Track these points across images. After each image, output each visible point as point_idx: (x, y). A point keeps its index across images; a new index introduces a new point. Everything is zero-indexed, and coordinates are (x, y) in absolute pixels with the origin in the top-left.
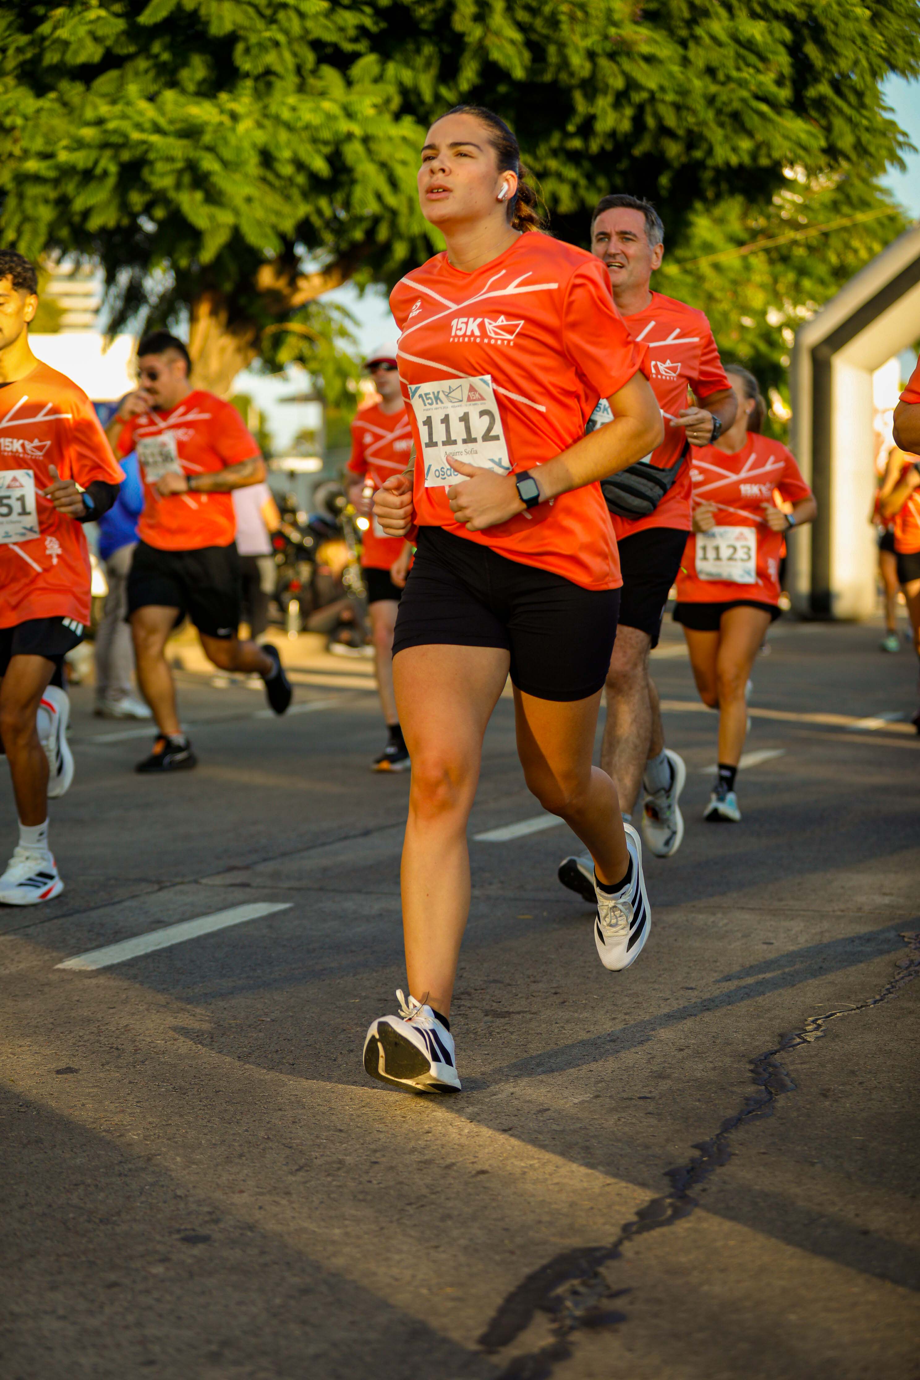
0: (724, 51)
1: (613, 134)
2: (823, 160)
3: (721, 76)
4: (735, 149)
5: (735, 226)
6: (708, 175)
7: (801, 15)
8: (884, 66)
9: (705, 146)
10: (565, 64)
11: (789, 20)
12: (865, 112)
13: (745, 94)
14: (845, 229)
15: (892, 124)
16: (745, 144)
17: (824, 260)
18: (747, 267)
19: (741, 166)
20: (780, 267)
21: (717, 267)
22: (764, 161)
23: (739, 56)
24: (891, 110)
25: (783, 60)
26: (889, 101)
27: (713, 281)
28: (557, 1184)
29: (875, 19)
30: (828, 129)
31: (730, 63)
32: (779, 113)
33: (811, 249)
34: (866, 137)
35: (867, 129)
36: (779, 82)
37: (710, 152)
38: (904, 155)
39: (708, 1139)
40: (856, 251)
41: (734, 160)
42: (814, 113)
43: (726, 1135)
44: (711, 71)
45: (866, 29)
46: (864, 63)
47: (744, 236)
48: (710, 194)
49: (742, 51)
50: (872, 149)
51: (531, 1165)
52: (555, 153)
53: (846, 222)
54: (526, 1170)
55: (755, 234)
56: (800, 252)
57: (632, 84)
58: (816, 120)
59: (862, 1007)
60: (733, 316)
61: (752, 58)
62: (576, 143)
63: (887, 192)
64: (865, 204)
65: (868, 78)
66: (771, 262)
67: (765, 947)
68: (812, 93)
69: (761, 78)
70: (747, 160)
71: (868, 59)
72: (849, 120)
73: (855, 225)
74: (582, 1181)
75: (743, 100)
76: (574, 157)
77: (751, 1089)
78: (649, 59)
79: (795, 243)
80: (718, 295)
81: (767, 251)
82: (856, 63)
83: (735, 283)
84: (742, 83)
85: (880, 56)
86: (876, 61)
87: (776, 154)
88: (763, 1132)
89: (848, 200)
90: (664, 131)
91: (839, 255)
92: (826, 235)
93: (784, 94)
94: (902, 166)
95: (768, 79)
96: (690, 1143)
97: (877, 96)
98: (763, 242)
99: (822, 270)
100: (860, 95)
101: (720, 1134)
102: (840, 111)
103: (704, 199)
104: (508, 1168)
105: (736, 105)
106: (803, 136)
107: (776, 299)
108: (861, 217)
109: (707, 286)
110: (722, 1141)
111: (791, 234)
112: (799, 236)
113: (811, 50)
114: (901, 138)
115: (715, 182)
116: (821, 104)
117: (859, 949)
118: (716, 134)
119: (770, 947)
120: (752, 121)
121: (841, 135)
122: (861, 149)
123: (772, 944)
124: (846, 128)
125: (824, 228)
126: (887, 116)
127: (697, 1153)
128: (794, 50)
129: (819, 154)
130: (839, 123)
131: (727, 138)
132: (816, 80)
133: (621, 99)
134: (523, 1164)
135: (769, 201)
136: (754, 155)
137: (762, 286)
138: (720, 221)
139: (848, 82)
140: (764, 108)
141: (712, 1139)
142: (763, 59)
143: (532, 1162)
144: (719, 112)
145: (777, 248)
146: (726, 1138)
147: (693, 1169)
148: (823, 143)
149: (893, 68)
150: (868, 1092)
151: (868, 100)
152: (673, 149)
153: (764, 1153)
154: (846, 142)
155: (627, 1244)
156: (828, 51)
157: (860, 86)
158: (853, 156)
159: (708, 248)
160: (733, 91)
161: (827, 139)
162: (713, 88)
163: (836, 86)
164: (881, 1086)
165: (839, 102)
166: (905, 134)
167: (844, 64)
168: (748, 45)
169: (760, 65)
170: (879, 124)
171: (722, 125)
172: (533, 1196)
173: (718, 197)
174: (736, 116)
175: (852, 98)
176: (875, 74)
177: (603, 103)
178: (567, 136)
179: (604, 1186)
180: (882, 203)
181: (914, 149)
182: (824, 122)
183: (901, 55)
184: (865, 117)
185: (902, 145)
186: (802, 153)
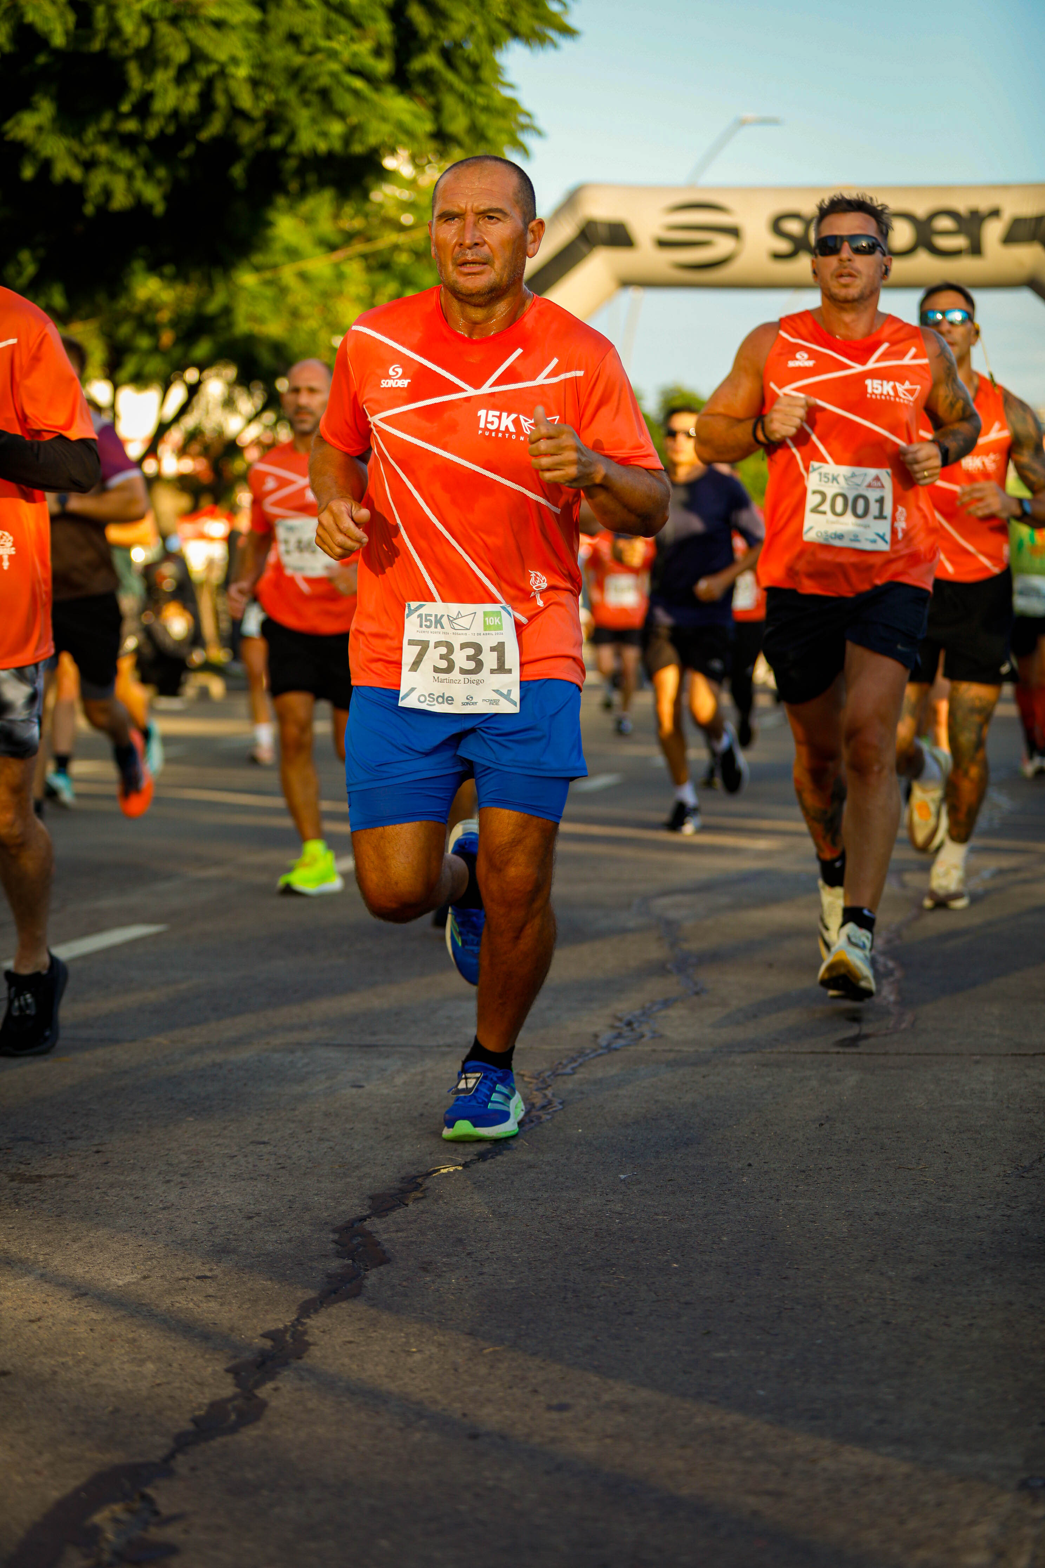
0: (309, 15)
1: (175, 114)
2: (430, 146)
3: (307, 45)
4: (324, 134)
5: (326, 227)
6: (291, 164)
8: (506, 33)
9: (286, 130)
10: (115, 31)
12: (482, 89)
13: (335, 66)
15: (512, 102)
16: (337, 128)
18: (340, 276)
19: (330, 155)
20: (379, 277)
21: (304, 277)
22: (358, 148)
23: (327, 20)
24: (511, 86)
25: (383, 28)
27: (299, 294)
28: (96, 1385)
30: (437, 110)
31: (318, 29)
32: (378, 90)
33: (415, 254)
34: (483, 119)
35: (485, 109)
36: (378, 52)
37: (292, 137)
38: (529, 139)
39: (281, 1326)
41: (322, 146)
42: (420, 90)
43: (305, 1321)
44: (294, 39)
46: (481, 30)
47: (335, 238)
48: (294, 186)
49: (333, 16)
50: (491, 133)
51: (63, 1363)
52: (106, 137)
54: (57, 1369)
55: (350, 237)
56: (403, 258)
57: (197, 56)
58: (422, 98)
60: (323, 335)
61: (344, 23)
62: (131, 126)
65: (485, 46)
66: (369, 269)
67: (354, 1090)
68: (417, 65)
69: (355, 47)
70: (337, 145)
71: (485, 23)
72: (462, 97)
74: (125, 1381)
75: (333, 75)
76: (129, 142)
77: (335, 1265)
78: (219, 24)
79: (397, 247)
80: (305, 310)
81: (365, 257)
82: (471, 29)
83: (326, 295)
84: (333, 54)
85: (498, 20)
86: (496, 27)
87: (372, 140)
88: (350, 1316)
90: (237, 113)
93: (383, 67)
94: (527, 153)
95: (364, 48)
96: (260, 1332)
97: (496, 69)
98: (359, 247)
100: (475, 67)
101: (297, 1319)
102: (451, 88)
103: (286, 193)
104: (35, 1367)
105: (324, 81)
106: (407, 118)
109: (291, 299)
110: (300, 1328)
111: (392, 237)
112: (402, 239)
113: (417, 14)
114: (523, 120)
115: (300, 172)
116: (428, 78)
118: (300, 116)
119: (358, 1089)
120: (345, 102)
121: (452, 117)
122: (477, 133)
124: (459, 108)
126: (507, 93)
127: (268, 1344)
128: (396, 14)
129: (426, 139)
130: (450, 103)
131: (314, 121)
132: (422, 49)
133: (184, 73)
134: (53, 1362)
135: (366, 197)
136: (346, 141)
137: (359, 299)
138: (309, 220)
139: (463, 53)
140: (358, 84)
141: (286, 1326)
142: (357, 24)
143: (64, 1360)
144: (303, 90)
145: (375, 254)
146: (304, 1324)
147: (263, 1363)
148: (430, 127)
149: (516, 34)
150: (478, 1264)
151: (486, 73)
152: (247, 134)
153: (350, 1342)
154: (458, 125)
155: (180, 1458)
156: (438, 14)
157: (475, 56)
158: (467, 140)
159: (293, 253)
160: (321, 63)
161: (435, 121)
162: (298, 60)
163: (447, 56)
164: (494, 1257)
165: (450, 76)
166: (528, 115)
167: (456, 30)
168: (342, 9)
169: (355, 32)
170: (497, 103)
171: (307, 104)
172: (65, 1401)
173: (304, 192)
174: (324, 94)
175: (466, 71)
176: (494, 42)
177: (163, 77)
178: (120, 117)
179: (152, 1387)
181: (539, 133)
182: (431, 100)
183: (525, 20)
184: (482, 95)
185: (524, 128)
186: (403, 138)
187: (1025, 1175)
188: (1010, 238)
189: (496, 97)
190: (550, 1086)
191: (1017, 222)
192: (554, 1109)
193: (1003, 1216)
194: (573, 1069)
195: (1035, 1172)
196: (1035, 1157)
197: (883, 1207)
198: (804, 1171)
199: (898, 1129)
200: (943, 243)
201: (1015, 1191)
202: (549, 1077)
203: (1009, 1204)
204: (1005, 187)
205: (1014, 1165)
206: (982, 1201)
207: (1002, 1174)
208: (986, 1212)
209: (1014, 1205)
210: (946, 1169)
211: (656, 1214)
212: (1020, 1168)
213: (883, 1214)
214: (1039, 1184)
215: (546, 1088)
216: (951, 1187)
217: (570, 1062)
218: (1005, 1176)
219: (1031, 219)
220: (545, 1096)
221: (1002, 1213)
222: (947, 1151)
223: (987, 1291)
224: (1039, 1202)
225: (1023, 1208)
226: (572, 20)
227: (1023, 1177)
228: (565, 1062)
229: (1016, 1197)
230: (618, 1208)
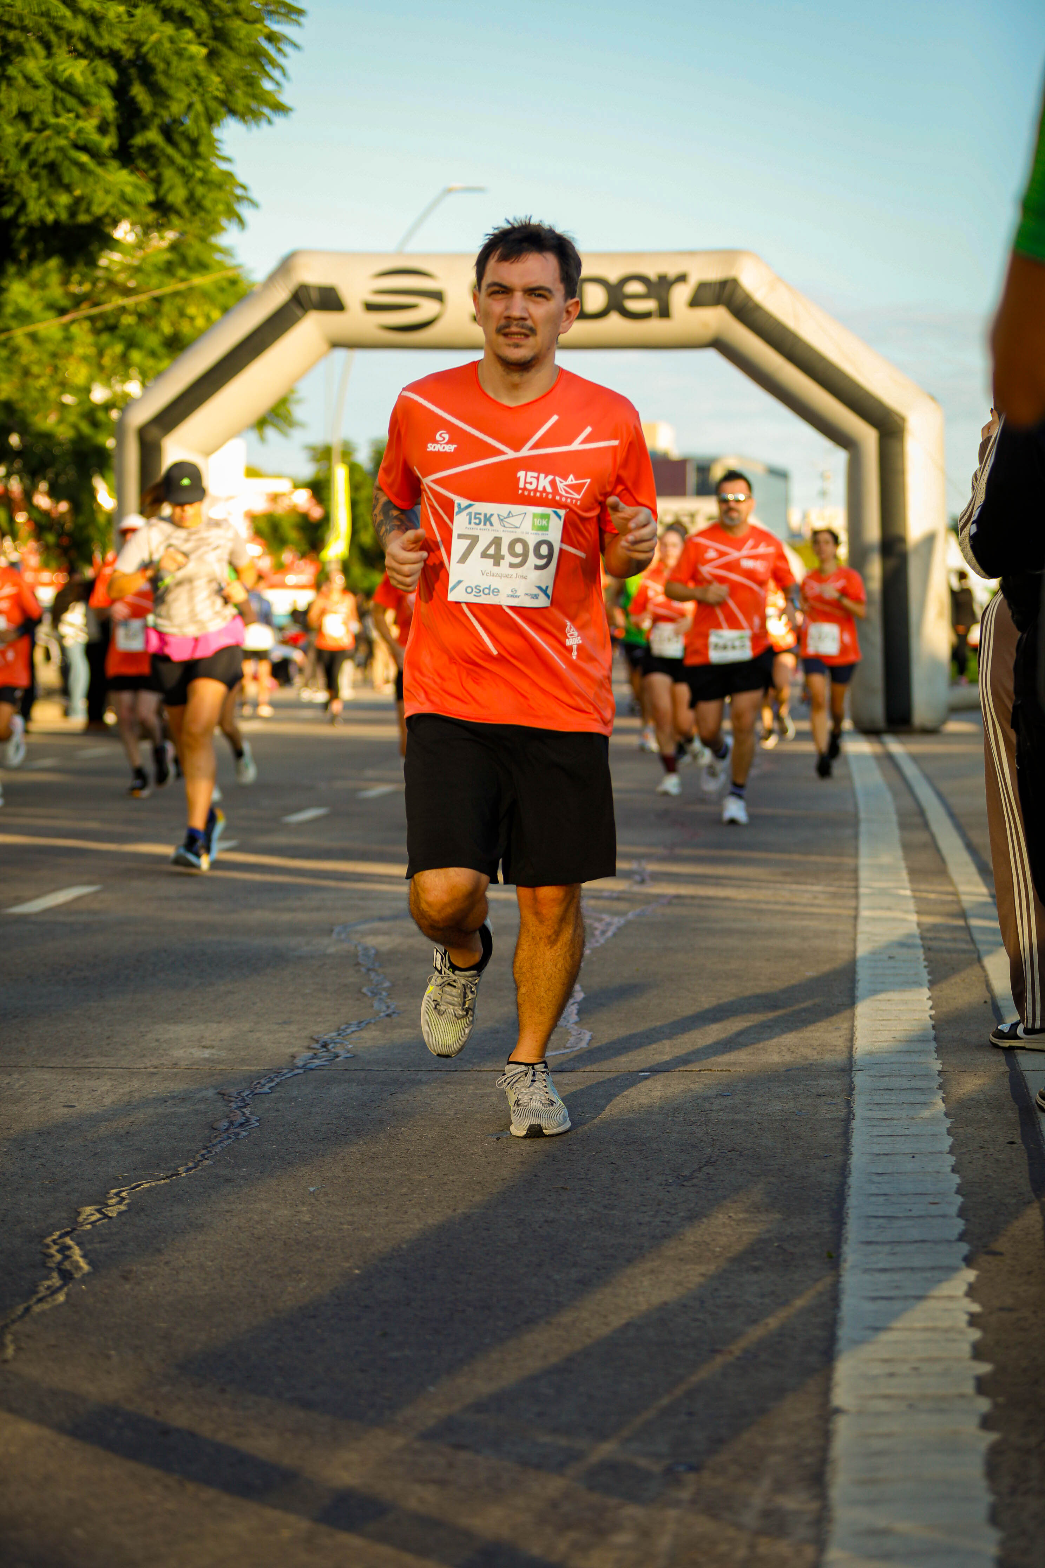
0: (39, 93)
2: (151, 217)
3: (36, 123)
4: (51, 205)
5: (55, 292)
6: (22, 233)
7: (128, 53)
8: (222, 110)
9: (17, 201)
11: (114, 57)
12: (199, 163)
13: (63, 142)
14: (176, 294)
15: (229, 175)
16: (63, 199)
17: (156, 329)
18: (68, 338)
19: (57, 224)
20: (105, 338)
21: (34, 338)
22: (83, 218)
23: (55, 99)
24: (227, 160)
25: (107, 104)
26: (226, 149)
27: (29, 354)
29: (212, 56)
30: (157, 181)
31: (47, 107)
32: (101, 164)
33: (141, 317)
34: (200, 190)
35: (202, 182)
36: (102, 129)
37: (22, 207)
38: (244, 210)
40: (192, 319)
41: (49, 217)
42: (142, 164)
44: (24, 116)
45: (202, 69)
46: (199, 107)
47: (65, 302)
48: (23, 255)
49: (60, 94)
50: (207, 203)
53: (182, 286)
55: (77, 301)
56: (128, 320)
58: (146, 171)
59: (172, 1175)
60: (52, 394)
61: (71, 102)
63: (226, 252)
64: (202, 266)
65: (204, 124)
66: (95, 332)
67: (66, 1110)
68: (139, 140)
69: (81, 124)
70: (64, 216)
71: (203, 102)
72: (182, 171)
73: (191, 289)
75: (60, 149)
79: (123, 310)
80: (35, 369)
81: (91, 319)
82: (190, 106)
83: (54, 355)
84: (60, 131)
85: (216, 98)
86: (213, 105)
87: (98, 210)
88: (54, 1322)
89: (184, 261)
91: (173, 324)
92: (158, 300)
93: (108, 142)
94: (241, 222)
95: (90, 125)
97: (212, 143)
98: (87, 310)
99: (153, 341)
100: (194, 143)
102: (171, 161)
103: (16, 260)
105: (52, 155)
106: (128, 190)
107: (101, 372)
108: (199, 280)
109: (24, 360)
111: (119, 301)
112: (129, 302)
113: (139, 92)
114: (239, 192)
115: (28, 241)
116: (149, 152)
117: (172, 1110)
118: (29, 188)
119: (72, 1110)
120: (71, 173)
121: (171, 188)
122: (195, 204)
123: (74, 1106)
124: (178, 181)
125: (157, 293)
126: (224, 166)
128: (120, 92)
129: (147, 210)
130: (169, 174)
131: (41, 192)
132: (145, 127)
135: (92, 262)
136: (73, 211)
137: (85, 358)
138: (38, 286)
139: (181, 129)
140: (84, 158)
142: (84, 102)
144: (33, 164)
145: (102, 316)
148: (151, 197)
149: (232, 112)
150: (175, 1272)
151: (203, 148)
153: (54, 1346)
154: (177, 196)
156: (158, 93)
157: (194, 134)
158: (186, 212)
159: (23, 316)
160: (49, 139)
161: (156, 191)
162: (27, 136)
163: (167, 132)
164: (190, 1265)
165: (170, 150)
166: (243, 187)
167: (176, 108)
168: (67, 87)
169: (82, 111)
170: (214, 175)
171: (35, 177)
173: (32, 260)
174: (52, 167)
175: (185, 146)
176: (211, 120)
180: (222, 266)
181: (254, 204)
182: (152, 173)
183: (240, 98)
184: (199, 168)
185: (239, 199)
186: (126, 208)
187: (685, 1183)
188: (695, 302)
189: (213, 170)
190: (248, 1104)
191: (702, 286)
192: (252, 1126)
193: (663, 1222)
194: (270, 1088)
195: (695, 1181)
196: (696, 1166)
197: (552, 1215)
198: (480, 1183)
199: (570, 1142)
200: (633, 306)
201: (675, 1199)
202: (247, 1096)
203: (669, 1211)
204: (692, 253)
205: (675, 1174)
206: (644, 1209)
207: (664, 1183)
208: (647, 1219)
209: (673, 1211)
210: (612, 1179)
211: (341, 1224)
212: (680, 1177)
213: (552, 1222)
214: (697, 1192)
215: (245, 1107)
216: (616, 1195)
217: (268, 1082)
218: (666, 1185)
219: (715, 283)
220: (244, 1114)
221: (662, 1219)
222: (613, 1161)
223: (644, 1293)
224: (697, 1209)
225: (681, 1214)
226: (285, 98)
227: (683, 1185)
228: (263, 1081)
229: (676, 1204)
230: (307, 1218)
